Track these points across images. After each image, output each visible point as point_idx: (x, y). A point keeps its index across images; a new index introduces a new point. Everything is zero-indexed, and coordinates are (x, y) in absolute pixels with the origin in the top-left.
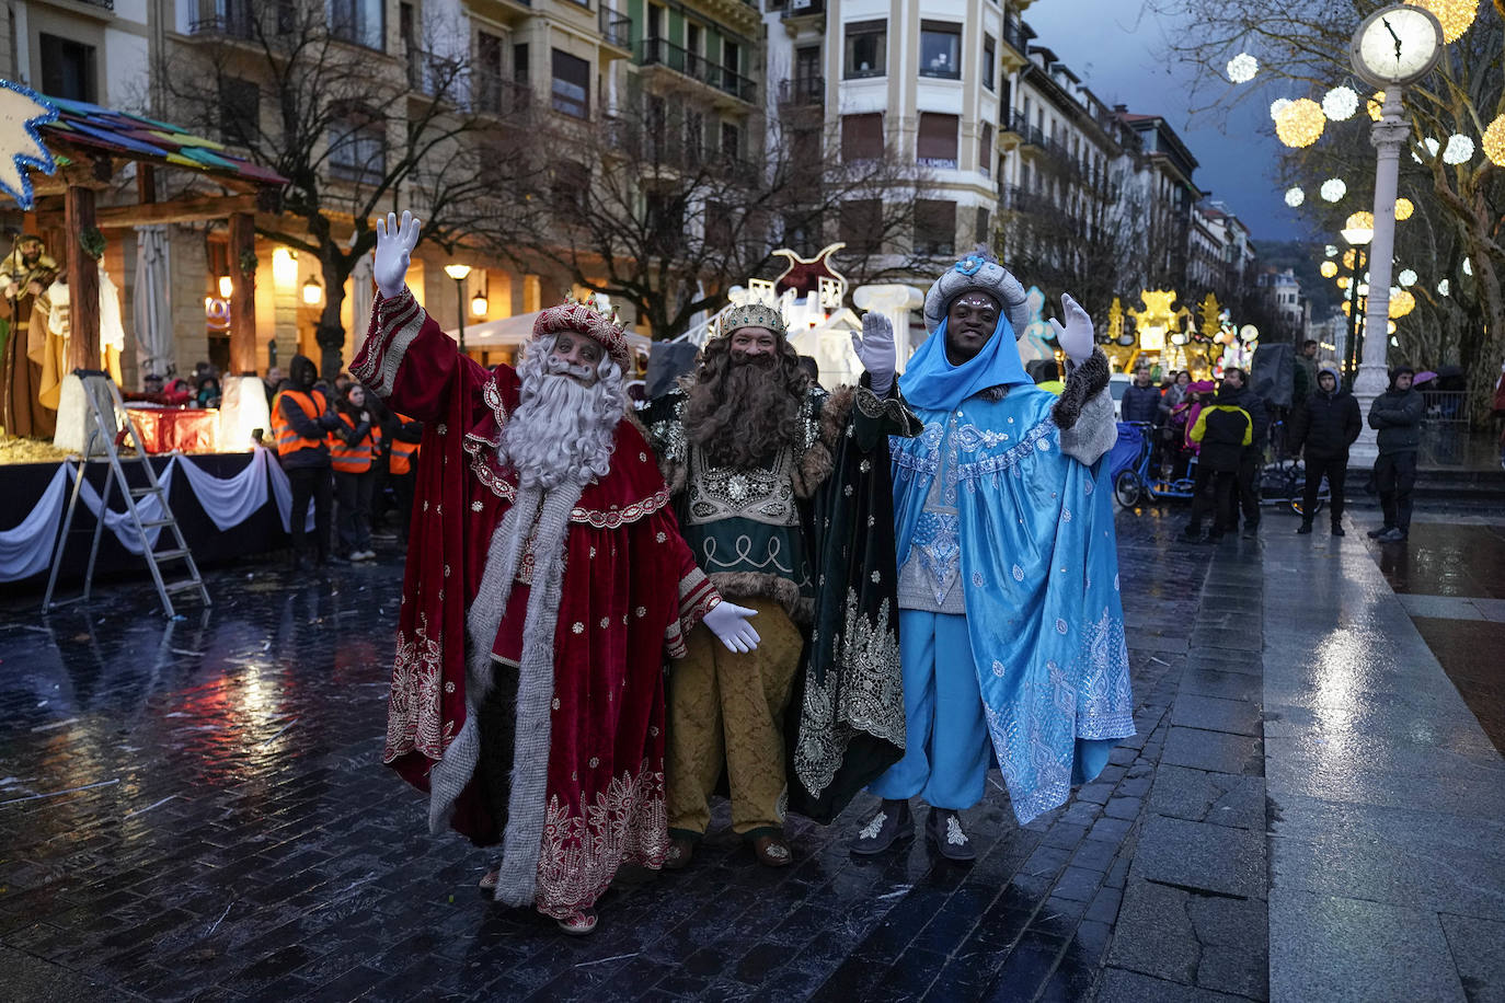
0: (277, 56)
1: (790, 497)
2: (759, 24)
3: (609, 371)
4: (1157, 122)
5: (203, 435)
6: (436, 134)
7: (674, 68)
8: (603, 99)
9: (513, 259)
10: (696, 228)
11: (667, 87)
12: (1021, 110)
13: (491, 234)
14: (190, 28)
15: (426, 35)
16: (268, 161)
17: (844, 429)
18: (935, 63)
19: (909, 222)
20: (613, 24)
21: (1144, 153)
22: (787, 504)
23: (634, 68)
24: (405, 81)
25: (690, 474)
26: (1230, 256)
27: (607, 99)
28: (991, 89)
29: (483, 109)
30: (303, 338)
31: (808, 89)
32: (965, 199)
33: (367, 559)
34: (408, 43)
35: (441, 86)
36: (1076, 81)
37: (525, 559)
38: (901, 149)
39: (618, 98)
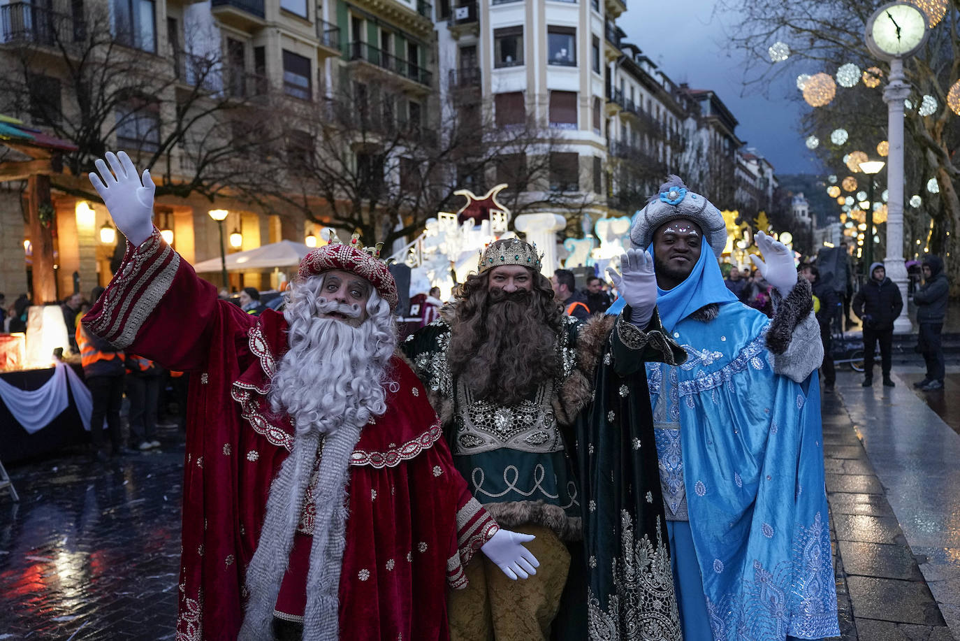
0: (72, 57)
1: (553, 424)
2: (432, 30)
3: (378, 308)
4: (710, 95)
5: (11, 356)
6: (197, 113)
7: (373, 63)
8: (322, 86)
9: (260, 203)
10: (393, 177)
11: (368, 76)
12: (619, 87)
13: (243, 186)
14: (4, 38)
15: (187, 38)
16: (68, 137)
17: (601, 358)
18: (558, 56)
19: (546, 168)
20: (326, 32)
21: (703, 116)
22: (551, 432)
23: (343, 63)
24: (172, 74)
25: (456, 406)
26: (762, 185)
27: (324, 85)
28: (598, 72)
29: (233, 94)
30: (102, 268)
31: (469, 77)
32: (585, 151)
33: (153, 448)
34: (173, 46)
35: (200, 76)
36: (654, 67)
37: (307, 508)
38: (538, 117)
39: (333, 84)
